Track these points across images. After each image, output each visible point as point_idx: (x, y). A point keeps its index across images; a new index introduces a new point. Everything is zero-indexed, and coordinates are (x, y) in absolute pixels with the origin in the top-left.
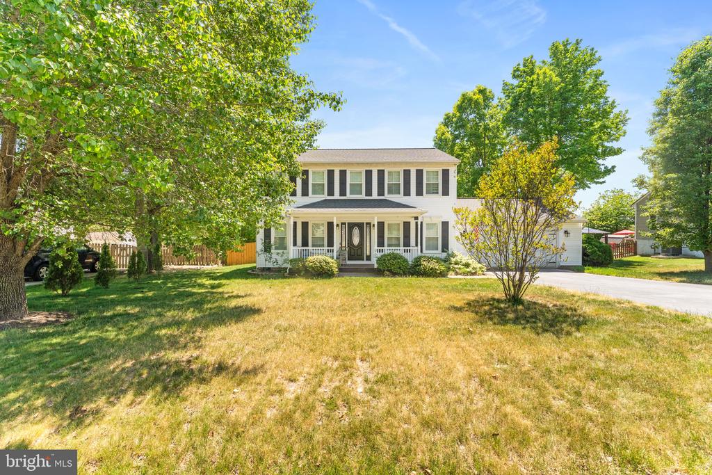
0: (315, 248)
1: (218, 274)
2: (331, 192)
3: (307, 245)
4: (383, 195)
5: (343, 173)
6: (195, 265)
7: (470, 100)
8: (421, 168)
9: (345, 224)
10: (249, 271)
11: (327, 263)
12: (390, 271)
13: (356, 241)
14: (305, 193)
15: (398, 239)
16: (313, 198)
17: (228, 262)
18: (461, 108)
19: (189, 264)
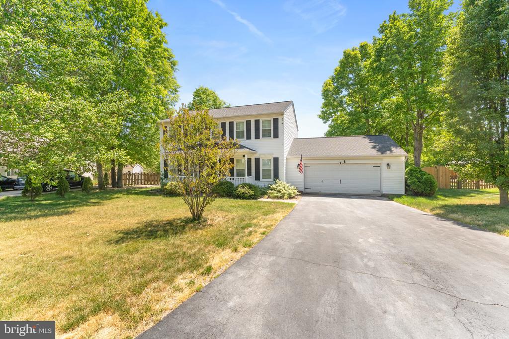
4: (233, 139)
8: (259, 119)
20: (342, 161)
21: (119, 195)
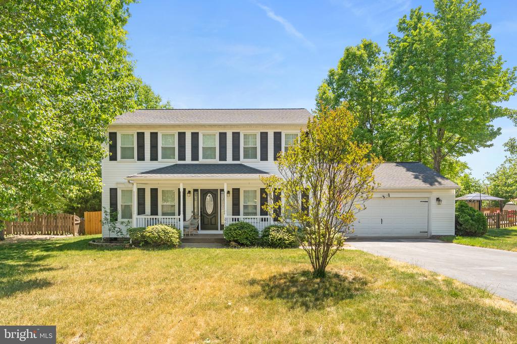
0: (165, 217)
1: (57, 245)
2: (182, 157)
3: (157, 214)
4: (238, 159)
5: (195, 136)
6: (48, 234)
7: (354, 55)
8: (280, 131)
9: (197, 190)
10: (91, 242)
11: (166, 233)
12: (236, 241)
13: (210, 210)
14: (154, 157)
15: (255, 207)
16: (162, 163)
17: (86, 230)
18: (345, 65)
19: (42, 234)
20: (386, 195)
21: (54, 253)
